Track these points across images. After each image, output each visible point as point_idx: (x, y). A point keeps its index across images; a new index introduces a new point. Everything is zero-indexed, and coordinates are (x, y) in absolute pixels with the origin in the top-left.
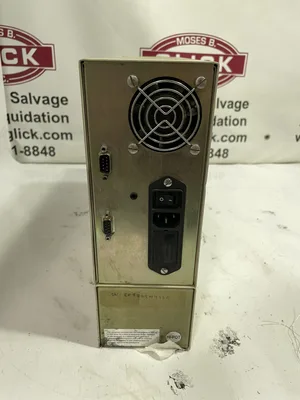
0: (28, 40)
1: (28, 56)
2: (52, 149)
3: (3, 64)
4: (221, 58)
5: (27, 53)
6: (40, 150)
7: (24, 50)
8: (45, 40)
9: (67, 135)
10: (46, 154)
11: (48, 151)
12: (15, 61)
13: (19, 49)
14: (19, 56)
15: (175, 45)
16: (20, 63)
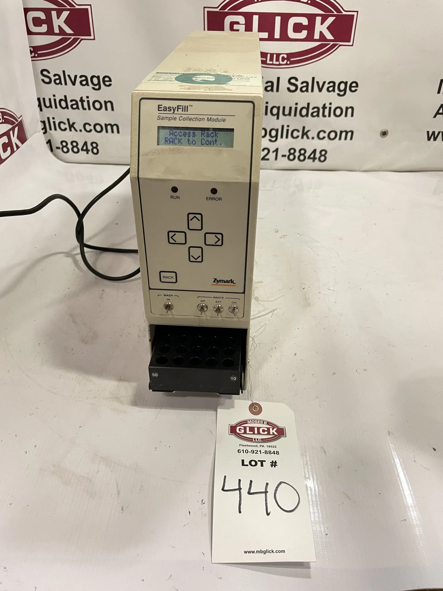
0: (59, 1)
1: (59, 22)
2: (95, 146)
6: (80, 147)
9: (112, 126)
10: (87, 151)
11: (90, 148)
15: (252, 2)
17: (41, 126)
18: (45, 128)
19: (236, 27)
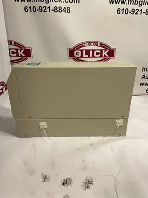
0: (21, 46)
1: (20, 53)
3: (10, 56)
4: (104, 51)
5: (20, 51)
7: (19, 50)
8: (27, 46)
12: (15, 55)
13: (17, 50)
14: (17, 53)
15: (83, 46)
16: (17, 56)
19: (78, 54)
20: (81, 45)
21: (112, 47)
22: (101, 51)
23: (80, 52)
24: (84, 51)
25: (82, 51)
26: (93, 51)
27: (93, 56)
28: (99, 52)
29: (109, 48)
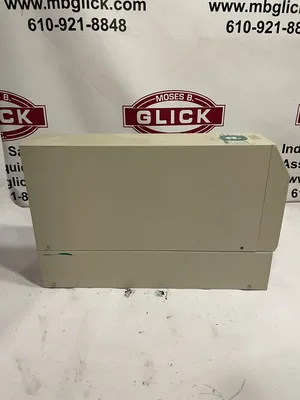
3: (1, 123)
15: (155, 102)
17: (8, 183)
18: (10, 184)
19: (145, 117)
20: (152, 99)
21: (218, 102)
22: (195, 110)
23: (149, 113)
24: (158, 112)
25: (153, 111)
26: (177, 111)
27: (177, 122)
28: (190, 112)
29: (211, 104)
